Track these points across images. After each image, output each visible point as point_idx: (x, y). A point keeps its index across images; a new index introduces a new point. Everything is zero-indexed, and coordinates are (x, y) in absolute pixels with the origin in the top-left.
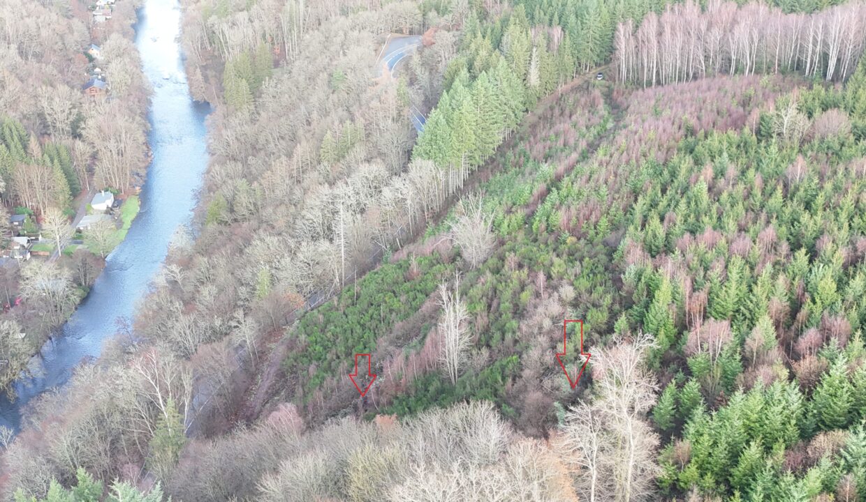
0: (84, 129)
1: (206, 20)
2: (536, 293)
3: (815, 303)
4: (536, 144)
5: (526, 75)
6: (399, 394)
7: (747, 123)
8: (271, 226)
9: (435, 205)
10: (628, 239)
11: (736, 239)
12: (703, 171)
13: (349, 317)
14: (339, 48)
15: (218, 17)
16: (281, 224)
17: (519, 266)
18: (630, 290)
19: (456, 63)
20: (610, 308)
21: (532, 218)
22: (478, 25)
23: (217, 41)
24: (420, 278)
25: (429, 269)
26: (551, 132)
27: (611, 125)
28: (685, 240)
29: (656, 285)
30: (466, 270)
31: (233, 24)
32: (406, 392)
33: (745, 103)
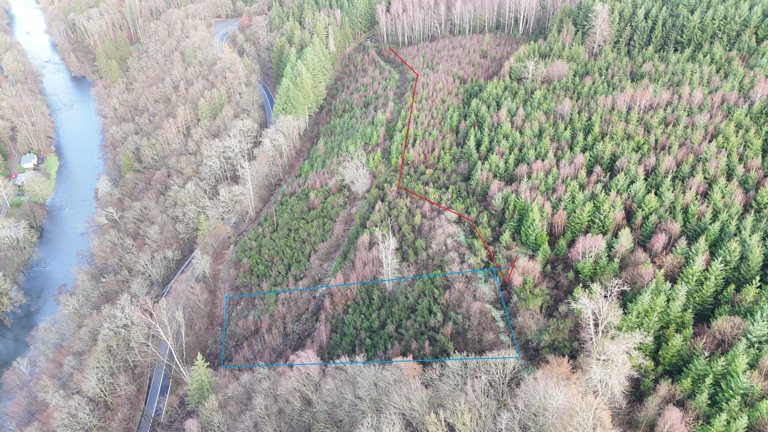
1: (66, 17)
2: (424, 216)
3: (643, 210)
4: (352, 94)
5: (327, 45)
6: (349, 303)
7: (502, 72)
8: (180, 173)
9: (298, 145)
10: (479, 171)
11: (561, 165)
12: (500, 112)
13: (277, 241)
14: (180, 32)
15: (76, 14)
16: (188, 171)
17: (399, 195)
18: (499, 209)
19: (280, 40)
20: (488, 224)
21: (387, 153)
22: (281, 11)
23: (78, 31)
24: (319, 208)
25: (325, 199)
26: (358, 84)
27: (397, 77)
28: (523, 168)
29: (521, 206)
30: (352, 199)
31: (89, 18)
32: (354, 300)
33: (484, 56)
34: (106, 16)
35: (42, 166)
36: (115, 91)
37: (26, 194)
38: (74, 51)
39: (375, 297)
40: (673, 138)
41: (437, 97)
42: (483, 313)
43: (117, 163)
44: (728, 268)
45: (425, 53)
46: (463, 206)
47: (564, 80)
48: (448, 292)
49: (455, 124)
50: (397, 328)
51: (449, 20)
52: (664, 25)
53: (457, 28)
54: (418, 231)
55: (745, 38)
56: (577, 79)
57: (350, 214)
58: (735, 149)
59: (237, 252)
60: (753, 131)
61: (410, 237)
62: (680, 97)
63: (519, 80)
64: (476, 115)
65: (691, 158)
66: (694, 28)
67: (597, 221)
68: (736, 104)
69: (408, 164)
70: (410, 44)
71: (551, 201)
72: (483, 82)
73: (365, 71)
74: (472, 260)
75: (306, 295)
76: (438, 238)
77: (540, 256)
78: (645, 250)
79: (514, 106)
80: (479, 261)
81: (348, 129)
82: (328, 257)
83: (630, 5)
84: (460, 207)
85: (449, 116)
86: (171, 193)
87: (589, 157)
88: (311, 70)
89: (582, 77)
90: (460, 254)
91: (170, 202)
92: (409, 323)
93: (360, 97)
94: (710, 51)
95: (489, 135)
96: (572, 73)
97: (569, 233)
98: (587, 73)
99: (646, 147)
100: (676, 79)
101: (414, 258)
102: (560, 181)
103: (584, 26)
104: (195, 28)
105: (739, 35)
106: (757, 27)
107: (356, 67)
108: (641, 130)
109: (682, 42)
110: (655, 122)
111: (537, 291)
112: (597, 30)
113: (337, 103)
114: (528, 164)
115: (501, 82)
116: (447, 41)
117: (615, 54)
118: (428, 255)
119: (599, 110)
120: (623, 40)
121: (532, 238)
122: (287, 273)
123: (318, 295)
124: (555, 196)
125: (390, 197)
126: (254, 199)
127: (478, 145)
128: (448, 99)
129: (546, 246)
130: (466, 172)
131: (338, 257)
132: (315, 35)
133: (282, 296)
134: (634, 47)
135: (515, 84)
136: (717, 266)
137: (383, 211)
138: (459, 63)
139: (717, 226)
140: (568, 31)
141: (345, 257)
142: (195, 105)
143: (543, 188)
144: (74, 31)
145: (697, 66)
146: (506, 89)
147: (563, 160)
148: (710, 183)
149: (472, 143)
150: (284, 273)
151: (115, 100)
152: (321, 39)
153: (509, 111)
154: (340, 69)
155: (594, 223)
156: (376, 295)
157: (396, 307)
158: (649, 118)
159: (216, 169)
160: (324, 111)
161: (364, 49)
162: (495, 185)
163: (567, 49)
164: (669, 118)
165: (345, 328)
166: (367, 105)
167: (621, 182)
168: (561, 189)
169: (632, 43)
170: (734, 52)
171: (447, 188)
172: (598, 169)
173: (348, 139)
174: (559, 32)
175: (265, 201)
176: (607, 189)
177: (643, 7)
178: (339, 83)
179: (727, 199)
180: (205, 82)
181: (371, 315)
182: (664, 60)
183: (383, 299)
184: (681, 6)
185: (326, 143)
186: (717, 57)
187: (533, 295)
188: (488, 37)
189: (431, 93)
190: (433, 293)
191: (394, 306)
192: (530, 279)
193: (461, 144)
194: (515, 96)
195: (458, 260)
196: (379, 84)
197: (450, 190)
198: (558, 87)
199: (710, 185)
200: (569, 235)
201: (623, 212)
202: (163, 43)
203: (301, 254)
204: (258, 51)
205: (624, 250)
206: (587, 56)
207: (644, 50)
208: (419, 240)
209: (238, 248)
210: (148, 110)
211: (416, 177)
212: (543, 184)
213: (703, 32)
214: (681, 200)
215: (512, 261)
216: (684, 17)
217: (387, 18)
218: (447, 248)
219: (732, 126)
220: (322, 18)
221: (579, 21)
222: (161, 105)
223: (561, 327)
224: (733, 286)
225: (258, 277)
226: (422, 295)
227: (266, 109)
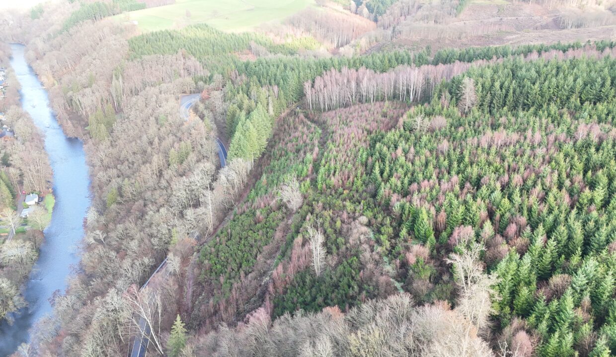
0: (12, 160)
1: (65, 94)
2: (343, 222)
3: (500, 210)
4: (286, 144)
5: (267, 110)
6: (287, 286)
7: (398, 125)
8: (154, 203)
9: (246, 180)
10: (383, 189)
11: (442, 183)
12: (397, 151)
13: (231, 247)
14: (155, 104)
15: (74, 92)
16: (161, 201)
17: (324, 208)
18: (398, 215)
19: (232, 107)
20: (391, 225)
21: (314, 182)
22: (233, 87)
23: (74, 104)
24: (264, 221)
25: (268, 215)
26: (291, 137)
27: (320, 131)
28: (415, 186)
29: (414, 211)
30: (289, 213)
31: (84, 95)
32: (291, 284)
33: (385, 115)
34: (97, 94)
35: (42, 203)
36: (102, 147)
37: (29, 223)
38: (70, 119)
39: (308, 281)
40: (520, 163)
41: (350, 143)
42: (388, 284)
43: (103, 199)
44: (560, 245)
45: (341, 115)
46: (372, 214)
47: (443, 129)
48: (362, 271)
49: (364, 160)
50: (324, 300)
51: (358, 92)
52: (514, 92)
53: (364, 98)
54: (339, 233)
55: (572, 100)
56: (453, 128)
57: (287, 225)
58: (564, 170)
59: (199, 257)
60: (576, 158)
61: (333, 236)
62: (525, 138)
63: (411, 130)
64: (380, 154)
65: (533, 176)
66: (536, 94)
67: (468, 218)
68: (565, 142)
69: (330, 188)
70: (329, 109)
71: (435, 207)
72: (384, 132)
73: (296, 128)
74: (379, 249)
75: (254, 283)
76: (354, 235)
77: (428, 244)
78: (503, 236)
79: (407, 146)
80: (384, 249)
81: (284, 168)
82: (271, 255)
83: (490, 80)
84: (370, 214)
85: (360, 155)
86: (147, 217)
87: (461, 178)
88: (256, 127)
89: (456, 128)
90: (370, 246)
91: (146, 223)
92: (333, 295)
93: (293, 145)
94: (548, 109)
95: (389, 166)
96: (448, 125)
97: (449, 228)
98: (461, 125)
99: (502, 170)
100: (522, 127)
101: (337, 251)
102: (441, 193)
103: (457, 94)
104: (167, 100)
105: (568, 98)
106: (581, 93)
107: (289, 126)
108: (498, 160)
109: (528, 104)
110: (507, 153)
111: (427, 266)
112: (467, 96)
113: (276, 151)
114: (418, 183)
115: (397, 132)
116: (357, 107)
117: (480, 113)
118: (347, 248)
119: (468, 147)
120: (486, 104)
121: (422, 232)
122: (238, 270)
123: (263, 284)
124: (438, 203)
125: (317, 210)
126: (213, 219)
127: (382, 173)
128: (359, 145)
129: (432, 237)
130: (373, 191)
131: (278, 255)
132: (259, 103)
133: (235, 285)
134: (494, 108)
135: (408, 132)
136: (552, 243)
137: (312, 220)
138: (367, 121)
139: (551, 218)
140: (445, 98)
141: (283, 254)
142: (166, 154)
143: (429, 198)
144: (71, 105)
145: (538, 119)
146: (401, 136)
147: (443, 180)
148: (547, 191)
149: (377, 171)
150: (236, 270)
151: (102, 153)
152: (263, 106)
153: (404, 150)
154: (277, 127)
155: (466, 220)
156: (308, 279)
157: (324, 285)
158: (504, 151)
159: (183, 199)
160: (265, 157)
161: (295, 114)
162: (394, 197)
163: (445, 109)
164: (518, 151)
165: (285, 304)
166: (298, 151)
167: (485, 192)
168: (442, 198)
169: (492, 105)
170: (565, 109)
171: (360, 203)
172: (468, 185)
173: (283, 174)
174: (439, 98)
175: (221, 220)
176: (474, 198)
177: (499, 81)
178: (276, 137)
179: (558, 200)
180: (174, 137)
181: (304, 293)
182: (516, 116)
183: (313, 282)
184: (525, 80)
185: (267, 178)
186: (553, 113)
187: (424, 269)
188: (387, 103)
189: (346, 141)
190: (351, 273)
191: (321, 285)
192: (421, 259)
193: (370, 172)
194: (408, 141)
195: (368, 250)
196: (307, 136)
197: (362, 204)
198: (439, 134)
199: (547, 194)
200: (449, 229)
201: (487, 212)
202: (142, 111)
203: (249, 255)
204: (214, 116)
205: (487, 236)
206: (460, 114)
207: (501, 110)
208: (340, 238)
209: (200, 254)
210: (128, 160)
211: (337, 196)
212: (429, 195)
213: (542, 97)
214: (526, 203)
215: (408, 249)
216: (528, 87)
217: (312, 91)
218: (360, 242)
219: (562, 155)
220: (264, 91)
221: (453, 90)
222: (138, 156)
223: (444, 289)
224: (563, 256)
225: (216, 273)
226: (343, 276)
227: (220, 156)
